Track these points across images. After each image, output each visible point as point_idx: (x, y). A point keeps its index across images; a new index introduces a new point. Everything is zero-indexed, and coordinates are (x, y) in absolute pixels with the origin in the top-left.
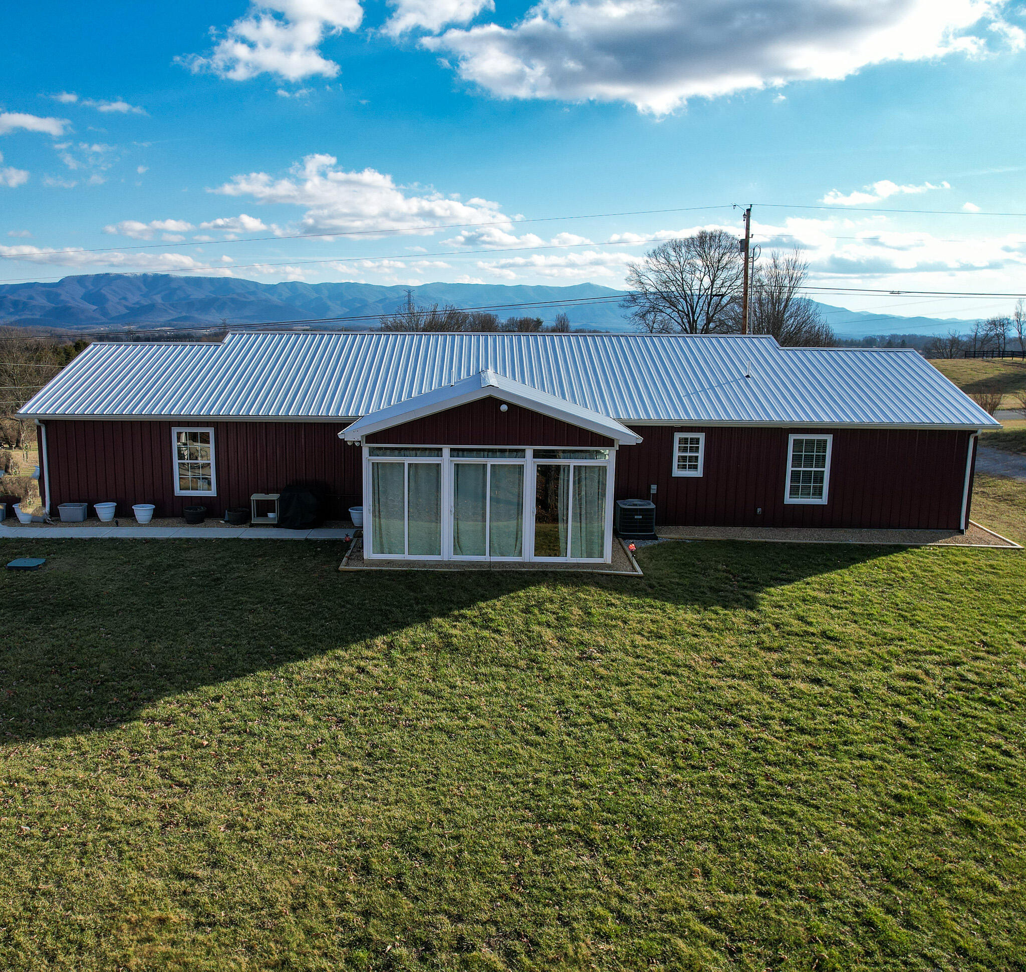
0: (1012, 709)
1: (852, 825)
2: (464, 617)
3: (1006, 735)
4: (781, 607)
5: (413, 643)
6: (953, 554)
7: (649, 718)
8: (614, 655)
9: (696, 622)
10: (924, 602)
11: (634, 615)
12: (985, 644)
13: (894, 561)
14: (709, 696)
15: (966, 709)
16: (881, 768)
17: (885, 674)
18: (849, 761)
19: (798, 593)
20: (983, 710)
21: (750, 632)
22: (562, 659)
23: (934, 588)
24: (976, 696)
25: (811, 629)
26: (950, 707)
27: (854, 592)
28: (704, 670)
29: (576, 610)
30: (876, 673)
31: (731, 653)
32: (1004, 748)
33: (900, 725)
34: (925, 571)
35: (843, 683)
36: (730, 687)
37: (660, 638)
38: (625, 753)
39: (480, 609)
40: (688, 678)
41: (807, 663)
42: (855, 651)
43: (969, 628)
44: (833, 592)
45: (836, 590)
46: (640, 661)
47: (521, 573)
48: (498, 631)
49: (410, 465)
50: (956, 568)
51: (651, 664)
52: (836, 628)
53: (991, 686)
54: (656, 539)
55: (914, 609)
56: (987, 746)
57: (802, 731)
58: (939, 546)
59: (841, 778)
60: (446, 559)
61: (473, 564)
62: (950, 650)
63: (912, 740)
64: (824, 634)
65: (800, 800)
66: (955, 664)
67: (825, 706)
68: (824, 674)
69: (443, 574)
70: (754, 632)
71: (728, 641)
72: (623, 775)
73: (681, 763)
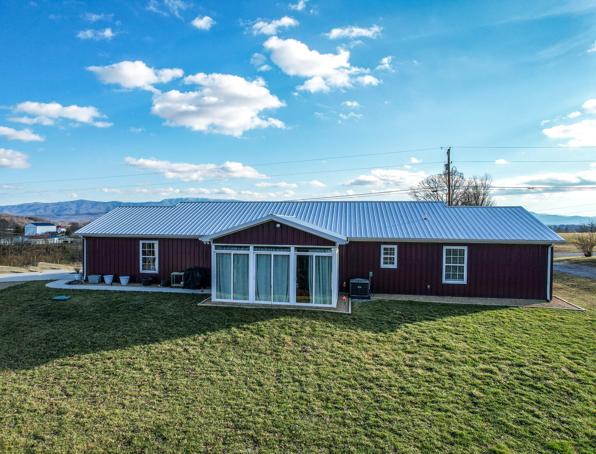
0: (549, 392)
1: (418, 447)
2: (248, 329)
3: (540, 406)
4: (424, 332)
5: (218, 339)
6: (539, 312)
7: (324, 382)
8: (320, 350)
9: (372, 337)
10: (512, 334)
11: (339, 332)
12: (543, 356)
13: (500, 313)
14: (363, 373)
15: (518, 390)
16: (450, 417)
17: (473, 368)
18: (431, 411)
19: (437, 326)
20: (530, 391)
21: (401, 343)
22: (291, 351)
23: (521, 327)
24: (528, 383)
25: (437, 344)
26: (509, 388)
27: (470, 327)
28: (366, 360)
29: (308, 328)
30: (467, 367)
31: (386, 353)
32: (536, 413)
33: (471, 395)
34: (518, 319)
35: (444, 371)
36: (377, 370)
37: (349, 344)
38: (301, 398)
39: (258, 325)
40: (356, 364)
41: (427, 360)
42: (459, 356)
43: (537, 349)
44: (458, 327)
45: (460, 325)
46: (333, 354)
47: (286, 310)
48: (263, 336)
49: (234, 254)
50: (538, 318)
51: (338, 356)
52: (452, 343)
53: (539, 379)
54: (370, 299)
55: (505, 337)
56: (525, 411)
57: (409, 394)
58: (532, 308)
59: (422, 420)
60: (251, 302)
61: (264, 305)
62: (520, 358)
63: (475, 404)
64: (444, 347)
65: (391, 430)
66: (520, 366)
67: (429, 382)
68: (436, 366)
69: (247, 309)
70: (403, 344)
71: (386, 347)
72: (294, 409)
73: (330, 405)
